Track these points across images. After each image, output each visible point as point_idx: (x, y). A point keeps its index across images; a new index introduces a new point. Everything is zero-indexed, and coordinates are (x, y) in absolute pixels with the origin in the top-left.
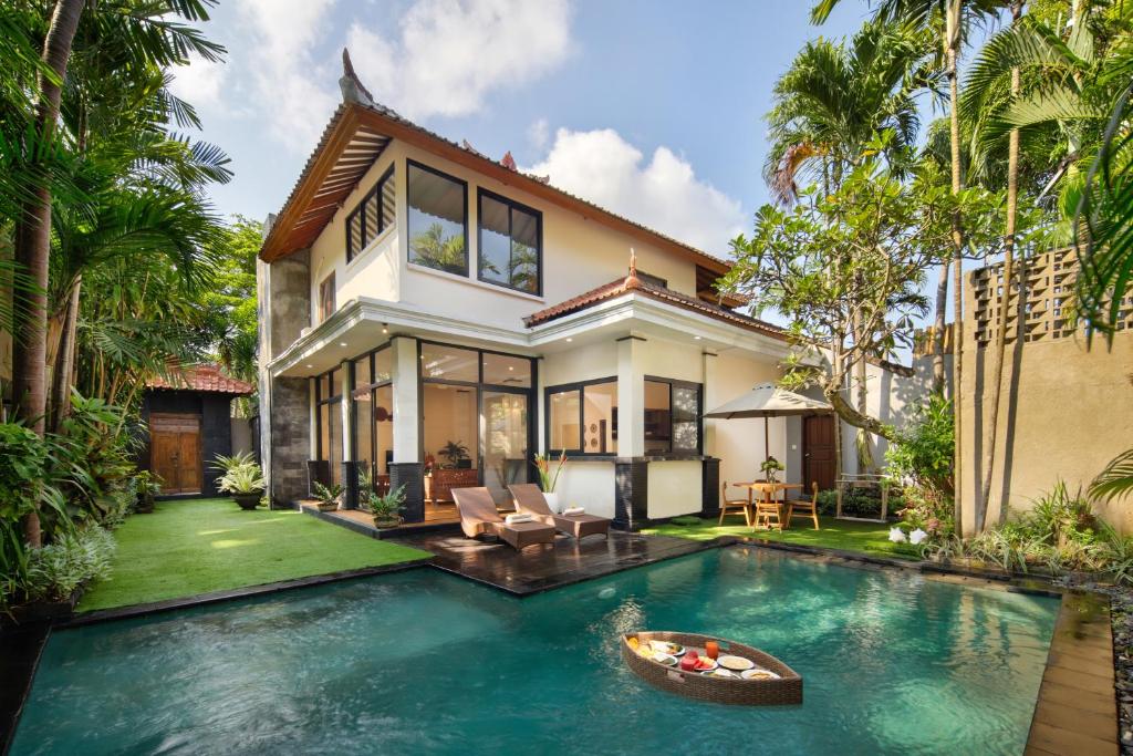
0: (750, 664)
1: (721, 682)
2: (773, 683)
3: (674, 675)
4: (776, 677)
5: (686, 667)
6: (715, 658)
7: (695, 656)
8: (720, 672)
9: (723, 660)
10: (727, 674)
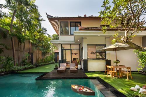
0: (88, 90)
1: (84, 92)
2: (91, 92)
3: (78, 91)
4: (91, 91)
5: (79, 90)
6: (83, 88)
7: (81, 88)
8: (84, 90)
9: (84, 89)
10: (85, 91)
